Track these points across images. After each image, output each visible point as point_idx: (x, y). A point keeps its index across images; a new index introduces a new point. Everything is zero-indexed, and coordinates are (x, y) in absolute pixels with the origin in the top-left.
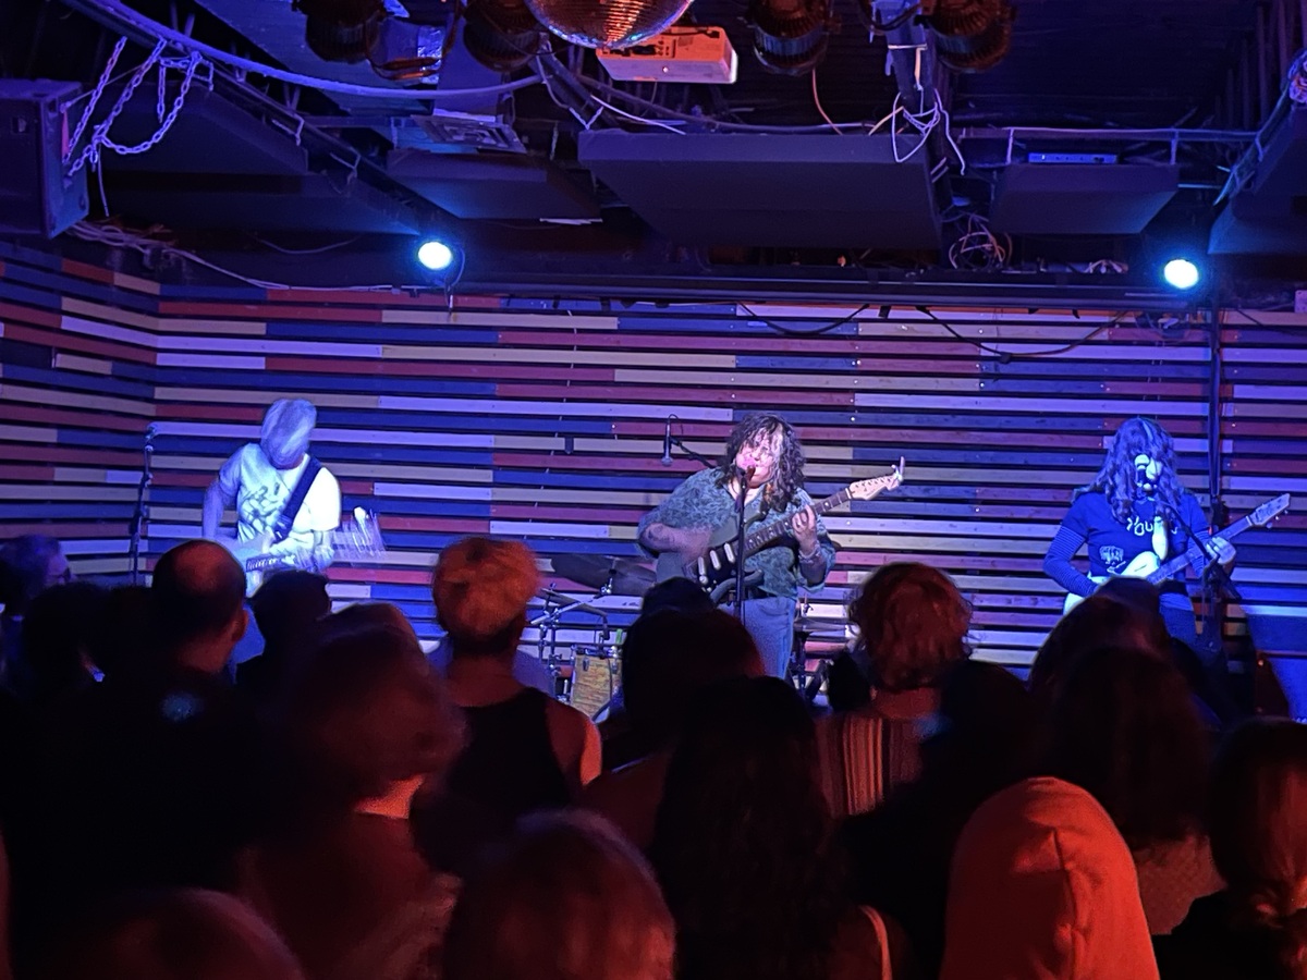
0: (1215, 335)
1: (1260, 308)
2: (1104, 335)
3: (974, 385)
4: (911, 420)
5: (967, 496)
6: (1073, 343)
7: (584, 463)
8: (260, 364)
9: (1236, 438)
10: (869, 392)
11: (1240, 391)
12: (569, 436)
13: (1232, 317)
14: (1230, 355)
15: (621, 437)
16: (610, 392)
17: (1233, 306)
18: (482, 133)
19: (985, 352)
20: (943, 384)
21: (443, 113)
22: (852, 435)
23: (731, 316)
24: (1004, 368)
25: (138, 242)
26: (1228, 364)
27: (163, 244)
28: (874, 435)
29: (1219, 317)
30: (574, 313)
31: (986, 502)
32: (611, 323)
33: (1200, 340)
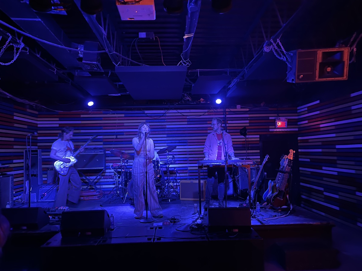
0: (225, 113)
1: (231, 108)
2: (207, 114)
3: (186, 123)
4: (176, 129)
5: (186, 142)
6: (201, 115)
7: (120, 140)
8: (58, 125)
9: (229, 130)
10: (169, 125)
11: (229, 122)
12: (117, 135)
13: (227, 110)
14: (227, 116)
15: (126, 135)
16: (123, 127)
17: (227, 108)
18: (94, 66)
19: (188, 117)
20: (181, 123)
21: (85, 62)
22: (166, 132)
23: (144, 113)
24: (191, 120)
25: (32, 103)
26: (227, 118)
27: (38, 104)
28: (170, 132)
29: (225, 110)
30: (116, 114)
31: (189, 143)
32: (123, 115)
33: (222, 114)
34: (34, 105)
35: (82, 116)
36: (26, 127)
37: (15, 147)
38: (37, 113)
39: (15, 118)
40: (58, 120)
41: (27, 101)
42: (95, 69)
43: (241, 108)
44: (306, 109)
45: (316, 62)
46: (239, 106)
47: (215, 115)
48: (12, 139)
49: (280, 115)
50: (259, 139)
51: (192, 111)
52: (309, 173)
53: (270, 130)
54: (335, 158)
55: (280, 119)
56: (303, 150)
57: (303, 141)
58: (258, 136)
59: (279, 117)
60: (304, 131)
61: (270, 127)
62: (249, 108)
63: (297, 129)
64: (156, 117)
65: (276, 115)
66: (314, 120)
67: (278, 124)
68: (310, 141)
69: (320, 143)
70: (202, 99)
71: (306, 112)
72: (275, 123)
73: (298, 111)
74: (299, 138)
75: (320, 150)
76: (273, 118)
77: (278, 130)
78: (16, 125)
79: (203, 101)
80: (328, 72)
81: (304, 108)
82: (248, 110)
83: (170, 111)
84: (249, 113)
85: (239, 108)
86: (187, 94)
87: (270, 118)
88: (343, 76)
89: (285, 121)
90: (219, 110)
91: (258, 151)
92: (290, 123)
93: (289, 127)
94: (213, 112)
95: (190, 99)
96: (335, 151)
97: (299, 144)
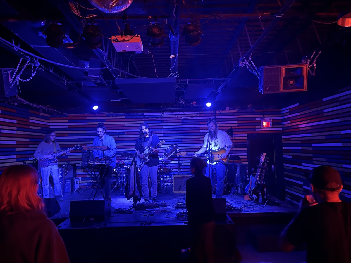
0: (215, 115)
1: (221, 110)
2: (199, 115)
3: (180, 124)
4: (171, 130)
5: (180, 140)
6: (193, 117)
7: (121, 139)
8: (67, 127)
10: (165, 126)
11: (219, 122)
12: (118, 135)
13: (217, 112)
14: (217, 117)
15: (127, 135)
16: (124, 128)
17: (217, 110)
18: (97, 79)
19: (182, 119)
20: (176, 124)
21: (90, 76)
22: (163, 132)
23: (143, 115)
24: (185, 121)
25: (45, 108)
26: (217, 119)
27: (50, 108)
28: (166, 132)
29: (215, 112)
30: (118, 116)
31: (183, 141)
32: (124, 117)
33: (213, 115)
34: (46, 109)
35: (88, 118)
36: (39, 128)
37: (30, 146)
38: (49, 116)
39: (30, 121)
40: (67, 122)
41: (41, 106)
42: (98, 81)
43: (230, 110)
44: (288, 111)
45: (280, 76)
46: (228, 108)
47: (206, 116)
48: (28, 140)
49: (265, 116)
50: (246, 138)
51: (185, 113)
52: (292, 169)
53: (257, 130)
54: (311, 155)
55: (265, 119)
56: (286, 148)
57: (287, 140)
58: (246, 135)
59: (265, 117)
60: (286, 131)
61: (257, 127)
62: (237, 110)
63: (281, 129)
64: (153, 119)
65: (262, 116)
66: (294, 121)
67: (263, 125)
68: (292, 139)
69: (299, 142)
70: (194, 102)
71: (288, 113)
72: (261, 124)
73: (282, 112)
74: (283, 137)
75: (300, 148)
76: (259, 119)
77: (264, 130)
78: (31, 127)
79: (195, 104)
80: (291, 85)
81: (286, 110)
82: (236, 111)
83: (166, 113)
84: (237, 114)
85: (227, 110)
86: (181, 98)
87: (256, 119)
88: (303, 88)
89: (269, 121)
90: (209, 112)
91: (246, 149)
92: (274, 123)
93: (274, 126)
94: (204, 114)
95: (183, 103)
96: (311, 149)
97: (283, 142)
